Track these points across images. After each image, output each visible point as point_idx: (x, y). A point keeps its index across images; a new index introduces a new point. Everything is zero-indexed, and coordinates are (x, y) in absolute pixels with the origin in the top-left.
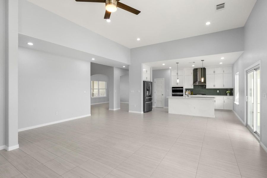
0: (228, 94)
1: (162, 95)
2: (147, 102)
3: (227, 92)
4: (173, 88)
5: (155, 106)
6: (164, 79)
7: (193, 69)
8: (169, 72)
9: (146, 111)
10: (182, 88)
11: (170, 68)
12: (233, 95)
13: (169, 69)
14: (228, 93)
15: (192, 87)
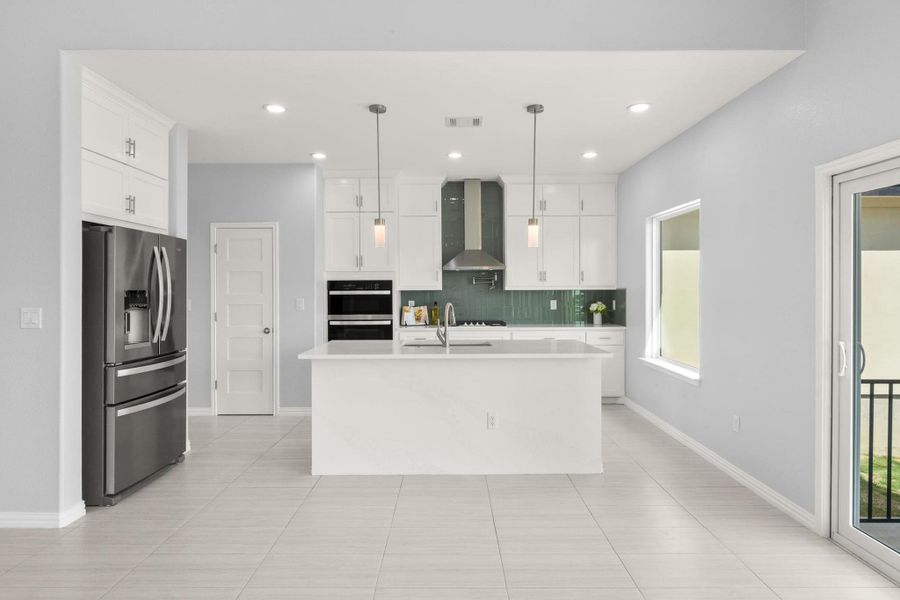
0: (597, 318)
1: (266, 331)
2: (122, 412)
3: (593, 307)
4: (332, 285)
5: (215, 410)
6: (277, 226)
7: (441, 181)
8: (311, 183)
9: (111, 490)
10: (387, 285)
11: (319, 156)
12: (624, 325)
13: (311, 165)
14: (597, 311)
15: (438, 285)
